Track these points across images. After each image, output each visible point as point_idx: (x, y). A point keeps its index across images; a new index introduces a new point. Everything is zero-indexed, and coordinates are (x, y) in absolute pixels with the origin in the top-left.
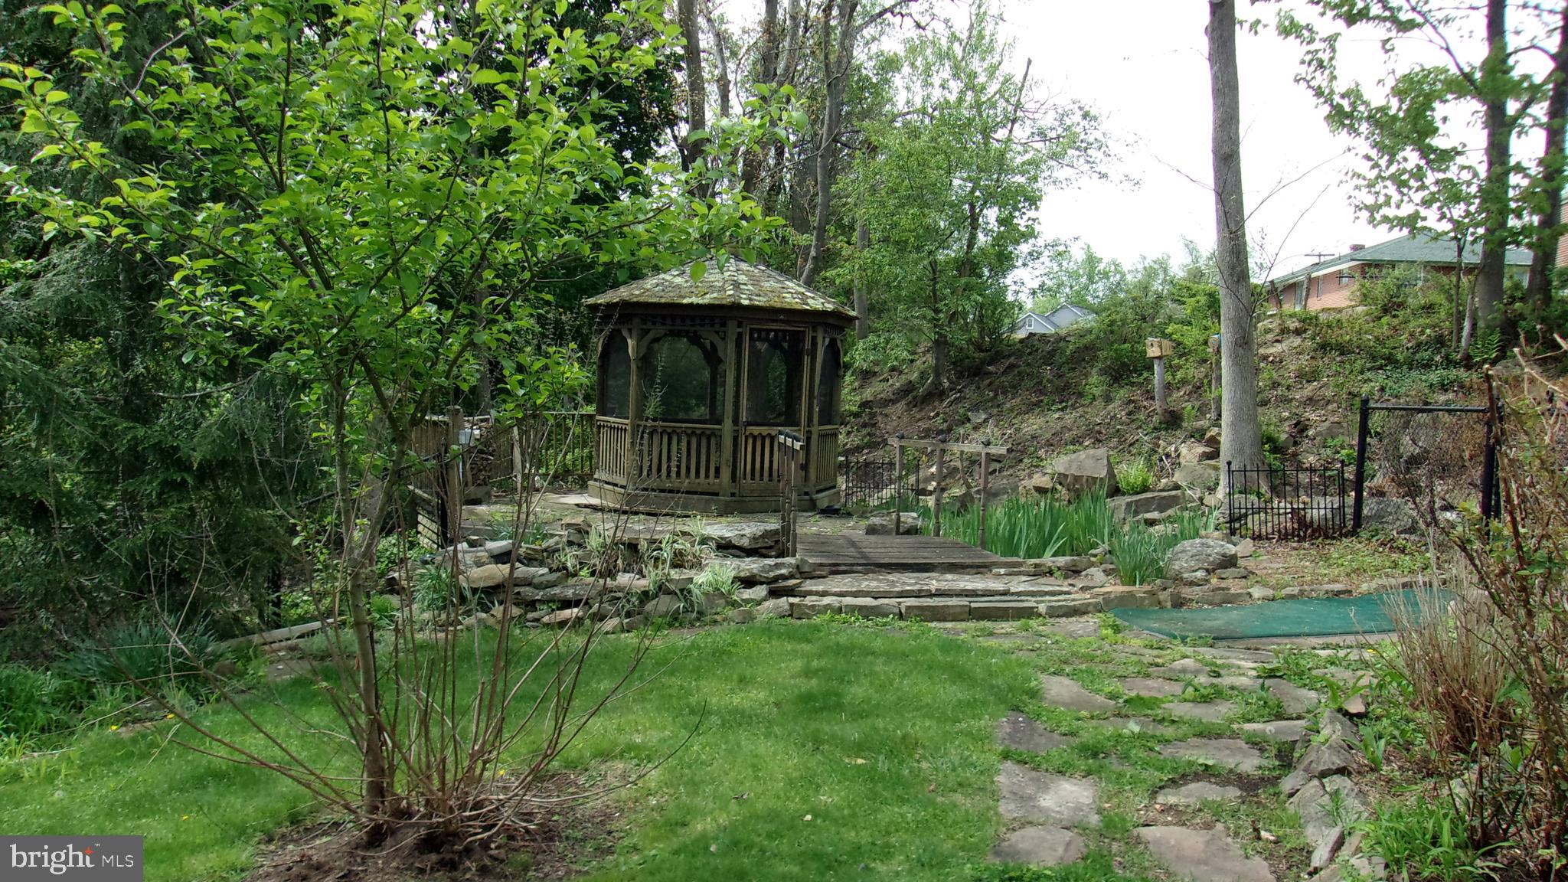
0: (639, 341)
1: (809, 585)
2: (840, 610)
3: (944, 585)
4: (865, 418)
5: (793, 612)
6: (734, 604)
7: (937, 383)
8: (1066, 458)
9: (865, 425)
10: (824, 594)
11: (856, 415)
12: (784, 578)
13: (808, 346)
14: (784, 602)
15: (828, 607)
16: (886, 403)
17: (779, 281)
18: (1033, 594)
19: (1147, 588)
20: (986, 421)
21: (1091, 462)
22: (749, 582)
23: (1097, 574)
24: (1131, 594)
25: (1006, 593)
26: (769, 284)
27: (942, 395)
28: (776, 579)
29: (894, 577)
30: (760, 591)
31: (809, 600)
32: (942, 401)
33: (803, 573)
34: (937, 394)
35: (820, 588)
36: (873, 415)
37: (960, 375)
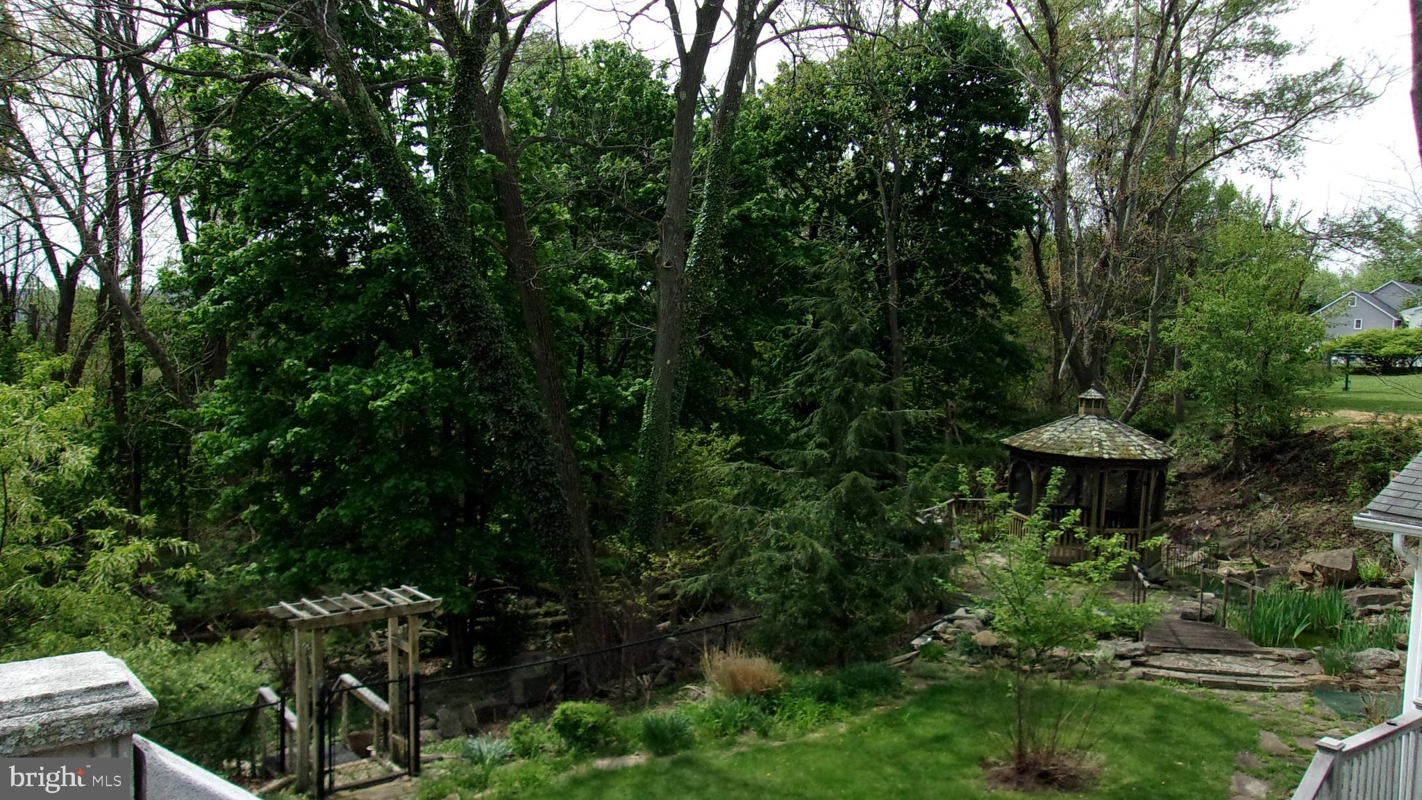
0: (1038, 473)
1: (1153, 661)
2: (1168, 679)
3: (1224, 667)
4: (1179, 488)
5: (1145, 676)
6: (1115, 669)
7: (1236, 465)
8: (1323, 554)
9: (1180, 493)
10: (1160, 668)
11: (1174, 484)
12: (1140, 656)
13: (1145, 479)
14: (1140, 670)
15: (1162, 677)
16: (1197, 476)
17: (1126, 436)
18: (1273, 677)
19: (1338, 679)
20: (1272, 503)
21: (1340, 559)
22: (1122, 657)
23: (1315, 664)
24: (1327, 682)
25: (1257, 675)
26: (1120, 439)
27: (1240, 475)
28: (1135, 657)
29: (1196, 657)
30: (1127, 663)
31: (1153, 671)
32: (1239, 480)
33: (1148, 652)
34: (1235, 474)
35: (1158, 663)
36: (1186, 486)
37: (1254, 460)
